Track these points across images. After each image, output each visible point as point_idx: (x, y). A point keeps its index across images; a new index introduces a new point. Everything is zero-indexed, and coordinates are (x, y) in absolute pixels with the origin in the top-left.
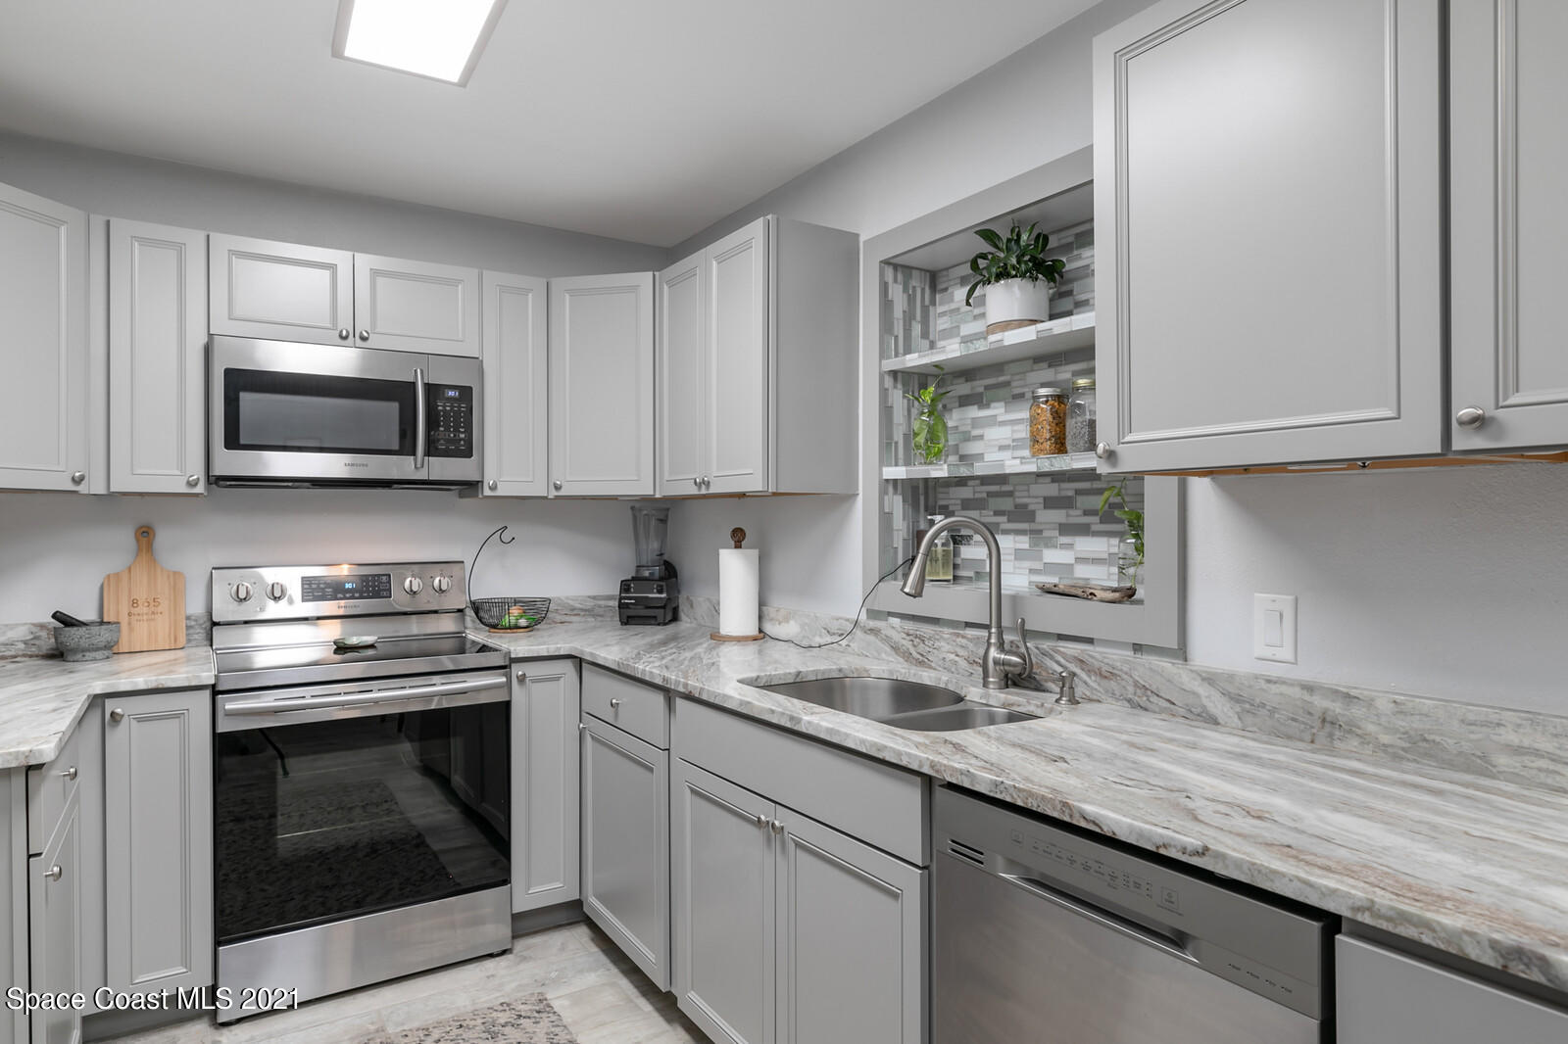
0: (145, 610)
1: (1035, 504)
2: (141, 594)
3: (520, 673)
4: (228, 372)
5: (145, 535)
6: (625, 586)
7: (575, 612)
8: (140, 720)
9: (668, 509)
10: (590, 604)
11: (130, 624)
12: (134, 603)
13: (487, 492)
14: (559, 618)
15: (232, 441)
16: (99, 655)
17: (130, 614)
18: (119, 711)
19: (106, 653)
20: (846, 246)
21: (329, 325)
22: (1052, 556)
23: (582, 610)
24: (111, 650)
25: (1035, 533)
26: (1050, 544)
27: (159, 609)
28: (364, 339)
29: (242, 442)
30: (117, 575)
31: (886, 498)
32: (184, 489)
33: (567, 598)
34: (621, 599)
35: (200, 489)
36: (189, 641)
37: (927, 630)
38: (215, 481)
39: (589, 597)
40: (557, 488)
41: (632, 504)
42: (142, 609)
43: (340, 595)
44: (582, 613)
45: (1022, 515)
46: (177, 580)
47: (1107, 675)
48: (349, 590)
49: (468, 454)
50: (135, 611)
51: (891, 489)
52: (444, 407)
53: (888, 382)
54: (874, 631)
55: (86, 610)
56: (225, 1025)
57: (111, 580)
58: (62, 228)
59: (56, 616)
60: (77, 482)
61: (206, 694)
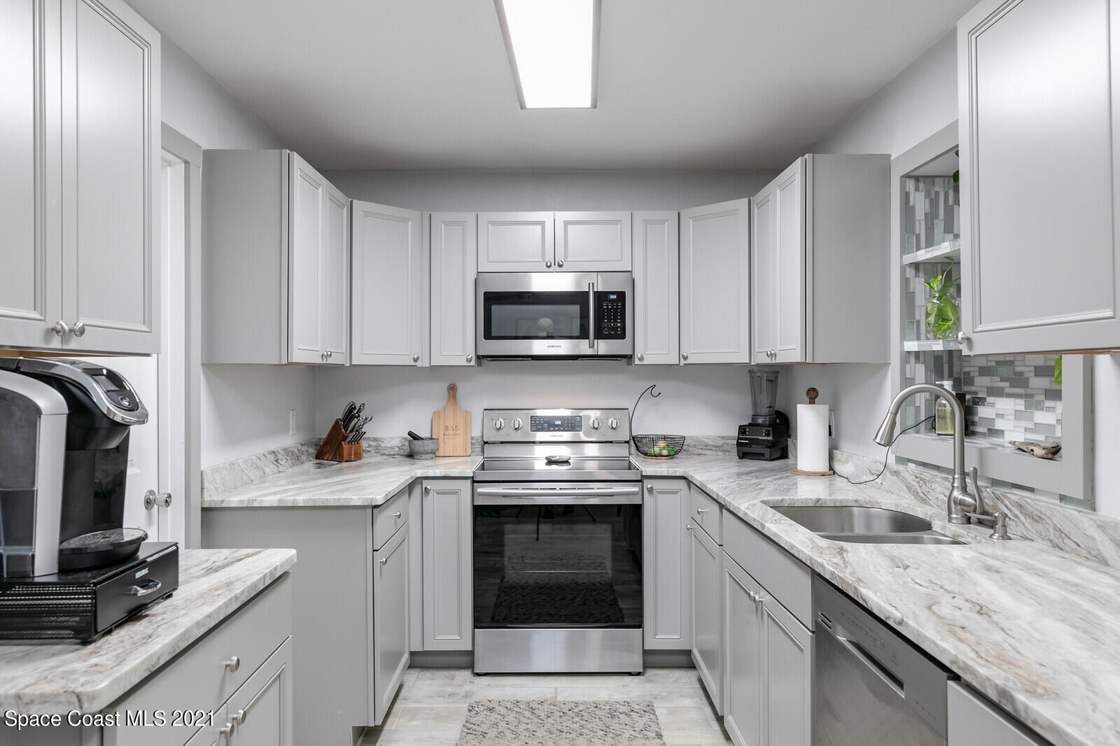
0: (452, 432)
1: (1029, 372)
2: (450, 423)
3: (649, 486)
4: (485, 293)
5: (452, 389)
6: (742, 430)
7: (709, 448)
8: (438, 493)
9: (778, 372)
10: (720, 442)
11: (444, 440)
12: (447, 428)
13: (637, 362)
14: (696, 451)
15: (488, 336)
16: (428, 456)
17: (444, 435)
18: (428, 487)
19: (432, 456)
20: (882, 164)
21: (540, 260)
22: (1042, 417)
23: (714, 446)
24: (434, 454)
25: (1027, 397)
26: (1039, 407)
27: (458, 432)
28: (560, 266)
29: (493, 335)
30: (439, 412)
31: (908, 366)
32: (465, 363)
33: (702, 437)
34: (739, 439)
35: (473, 363)
36: (473, 452)
37: (928, 474)
38: (480, 358)
39: (719, 437)
40: (685, 358)
41: (751, 369)
42: (450, 432)
43: (552, 429)
44: (714, 449)
45: (1019, 381)
46: (467, 415)
47: (1037, 519)
48: (557, 426)
49: (623, 336)
50: (446, 433)
51: (913, 359)
52: (607, 306)
53: (910, 273)
54: (896, 473)
55: (423, 433)
56: (478, 675)
57: (436, 415)
58: (410, 223)
59: (410, 434)
60: (416, 360)
61: (469, 482)
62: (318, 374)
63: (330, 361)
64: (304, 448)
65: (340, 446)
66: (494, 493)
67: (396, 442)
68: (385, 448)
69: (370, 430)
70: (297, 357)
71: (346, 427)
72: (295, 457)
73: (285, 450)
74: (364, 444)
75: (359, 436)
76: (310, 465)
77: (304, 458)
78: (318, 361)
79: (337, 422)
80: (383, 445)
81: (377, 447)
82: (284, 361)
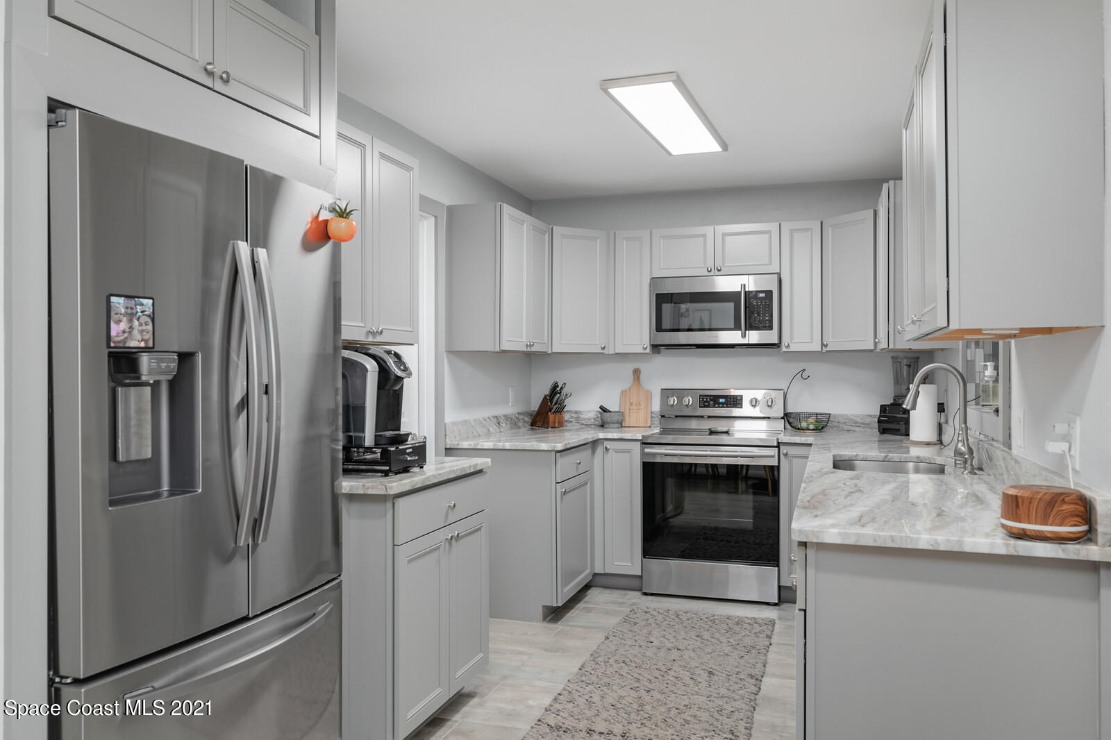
0: (635, 408)
2: (634, 400)
3: (785, 452)
4: (658, 294)
5: (637, 372)
6: (883, 408)
7: (858, 425)
8: (616, 452)
9: (918, 358)
10: (865, 420)
11: (629, 413)
12: (631, 403)
13: (784, 349)
14: (846, 428)
15: (659, 328)
16: (614, 426)
17: (630, 409)
18: (608, 447)
19: (618, 425)
21: (703, 266)
23: (863, 423)
24: (621, 425)
27: (640, 408)
28: (719, 270)
29: (663, 328)
30: (625, 391)
32: (642, 351)
33: (852, 415)
34: (880, 416)
35: (648, 351)
36: (652, 424)
38: (656, 348)
39: (867, 415)
40: (826, 346)
41: (893, 354)
42: (634, 407)
43: (717, 406)
44: (862, 426)
46: (649, 395)
48: (721, 403)
49: (770, 328)
50: (631, 408)
52: (757, 303)
55: (613, 406)
56: (645, 594)
57: (624, 393)
58: (598, 241)
59: (601, 407)
60: (604, 348)
61: (639, 444)
62: (530, 359)
63: (533, 349)
64: (521, 417)
65: (547, 415)
66: (662, 454)
67: (592, 415)
68: (584, 419)
69: (572, 405)
70: (506, 346)
71: (551, 401)
72: (513, 422)
73: (505, 416)
74: (567, 416)
75: (560, 410)
76: (525, 429)
77: (520, 424)
78: (524, 349)
79: (545, 397)
80: (582, 416)
81: (577, 418)
82: (498, 350)
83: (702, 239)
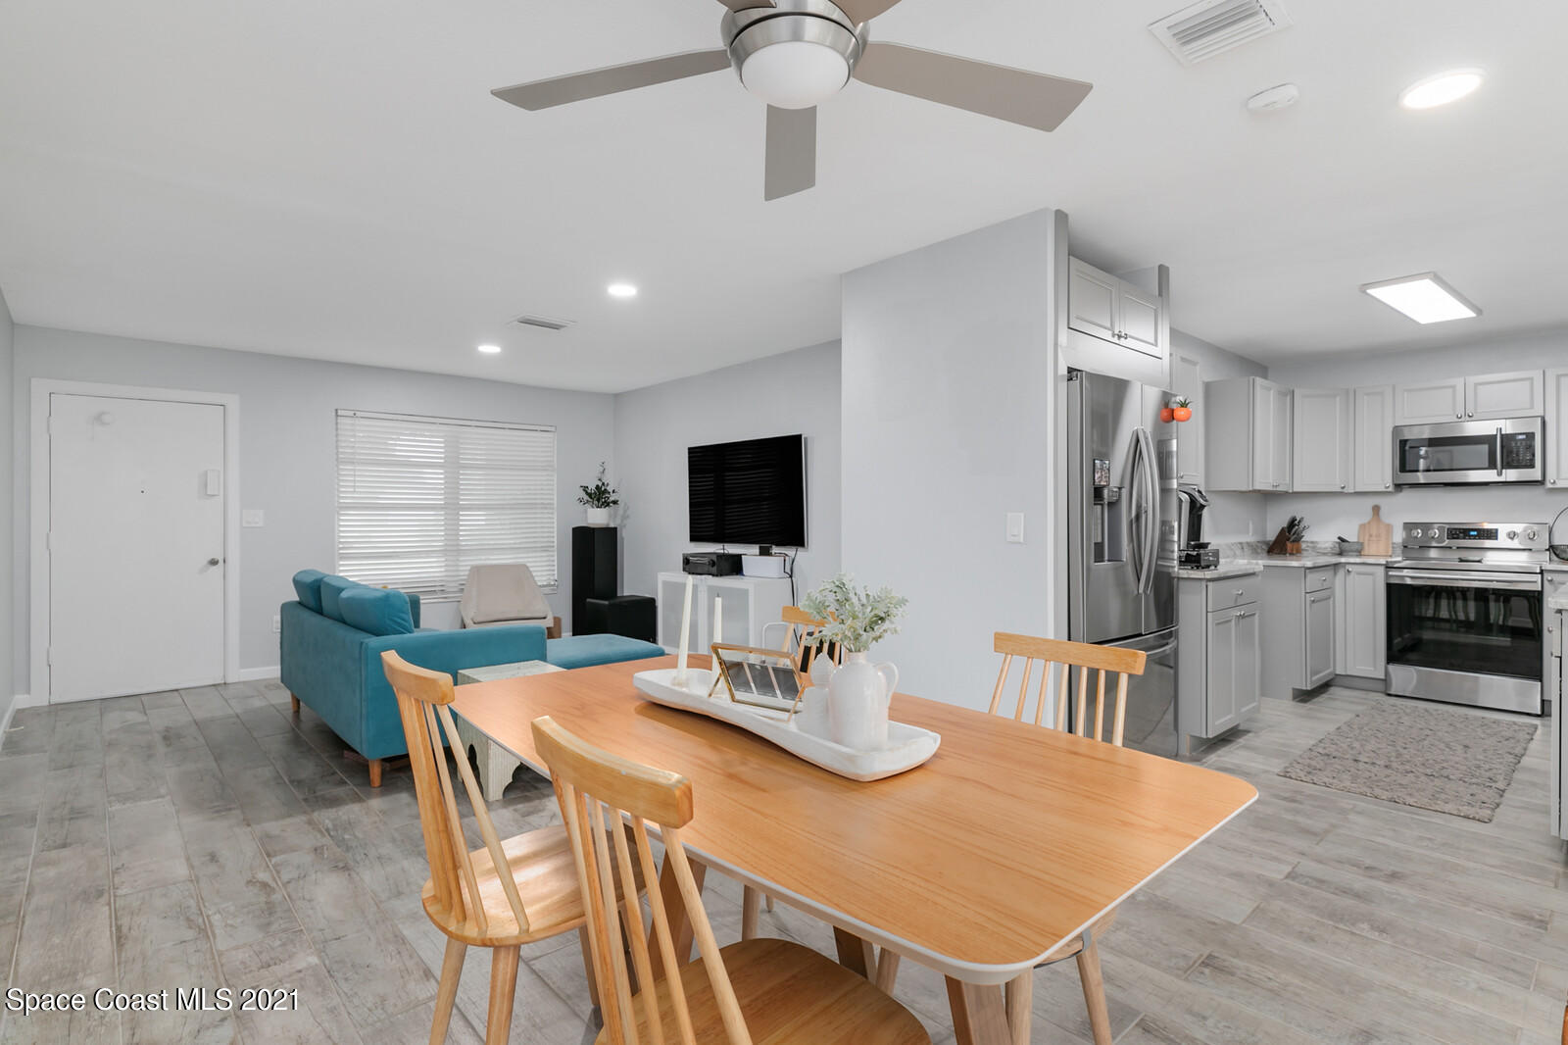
2: (1374, 532)
3: (1549, 577)
4: (1401, 441)
5: (1376, 509)
8: (1359, 573)
11: (1369, 543)
12: (1371, 536)
13: (1549, 486)
15: (1403, 469)
16: (1354, 553)
17: (1369, 540)
18: (1349, 569)
21: (1452, 414)
24: (1359, 553)
27: (1380, 539)
28: (1470, 416)
29: (1408, 469)
30: (1364, 524)
32: (1384, 489)
35: (1390, 489)
36: (1395, 551)
38: (1397, 486)
42: (1374, 538)
43: (1468, 538)
46: (1389, 528)
48: (1472, 536)
49: (1532, 466)
50: (1371, 539)
52: (1517, 443)
55: (1351, 537)
56: (1389, 695)
57: (1362, 527)
59: (1339, 538)
60: (1343, 488)
61: (1382, 569)
62: (1268, 497)
63: (1278, 489)
64: (1259, 545)
65: (1285, 545)
66: (1408, 577)
67: (1329, 545)
68: (1320, 548)
69: (1308, 537)
70: (1258, 487)
71: (1289, 532)
72: (1254, 549)
73: (1247, 543)
74: (1304, 546)
75: (1298, 540)
76: (1265, 554)
77: (1259, 551)
78: (1271, 489)
79: (1283, 529)
80: (1319, 546)
81: (1314, 548)
82: (1251, 489)
83: (1451, 390)
